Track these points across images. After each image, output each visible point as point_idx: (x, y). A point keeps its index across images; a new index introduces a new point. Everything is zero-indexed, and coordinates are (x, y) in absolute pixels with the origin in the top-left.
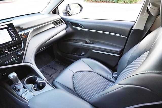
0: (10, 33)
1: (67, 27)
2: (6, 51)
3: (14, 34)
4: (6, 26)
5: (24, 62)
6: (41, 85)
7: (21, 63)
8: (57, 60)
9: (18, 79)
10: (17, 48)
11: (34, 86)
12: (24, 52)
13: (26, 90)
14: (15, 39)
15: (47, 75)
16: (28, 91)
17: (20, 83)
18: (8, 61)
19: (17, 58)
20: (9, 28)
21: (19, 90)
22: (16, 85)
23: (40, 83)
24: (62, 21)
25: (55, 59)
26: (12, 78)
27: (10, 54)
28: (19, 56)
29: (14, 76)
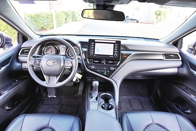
0: (114, 48)
1: (182, 66)
2: (103, 62)
3: (117, 51)
4: (115, 42)
5: (111, 78)
6: (110, 107)
7: (109, 77)
8: (153, 100)
9: (97, 89)
10: (113, 64)
11: (104, 103)
12: (116, 69)
13: (96, 101)
14: (116, 55)
15: (131, 107)
16: (96, 103)
17: (96, 93)
18: (100, 70)
19: (108, 71)
20: (116, 45)
21: (92, 98)
22: (93, 92)
23: (110, 104)
24: (179, 57)
25: (151, 96)
26: (94, 85)
27: (105, 66)
28: (110, 70)
29: (96, 84)
